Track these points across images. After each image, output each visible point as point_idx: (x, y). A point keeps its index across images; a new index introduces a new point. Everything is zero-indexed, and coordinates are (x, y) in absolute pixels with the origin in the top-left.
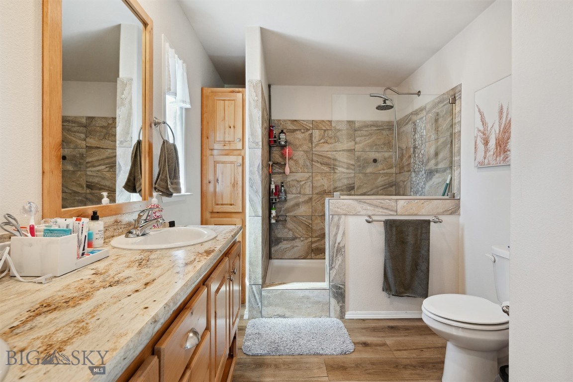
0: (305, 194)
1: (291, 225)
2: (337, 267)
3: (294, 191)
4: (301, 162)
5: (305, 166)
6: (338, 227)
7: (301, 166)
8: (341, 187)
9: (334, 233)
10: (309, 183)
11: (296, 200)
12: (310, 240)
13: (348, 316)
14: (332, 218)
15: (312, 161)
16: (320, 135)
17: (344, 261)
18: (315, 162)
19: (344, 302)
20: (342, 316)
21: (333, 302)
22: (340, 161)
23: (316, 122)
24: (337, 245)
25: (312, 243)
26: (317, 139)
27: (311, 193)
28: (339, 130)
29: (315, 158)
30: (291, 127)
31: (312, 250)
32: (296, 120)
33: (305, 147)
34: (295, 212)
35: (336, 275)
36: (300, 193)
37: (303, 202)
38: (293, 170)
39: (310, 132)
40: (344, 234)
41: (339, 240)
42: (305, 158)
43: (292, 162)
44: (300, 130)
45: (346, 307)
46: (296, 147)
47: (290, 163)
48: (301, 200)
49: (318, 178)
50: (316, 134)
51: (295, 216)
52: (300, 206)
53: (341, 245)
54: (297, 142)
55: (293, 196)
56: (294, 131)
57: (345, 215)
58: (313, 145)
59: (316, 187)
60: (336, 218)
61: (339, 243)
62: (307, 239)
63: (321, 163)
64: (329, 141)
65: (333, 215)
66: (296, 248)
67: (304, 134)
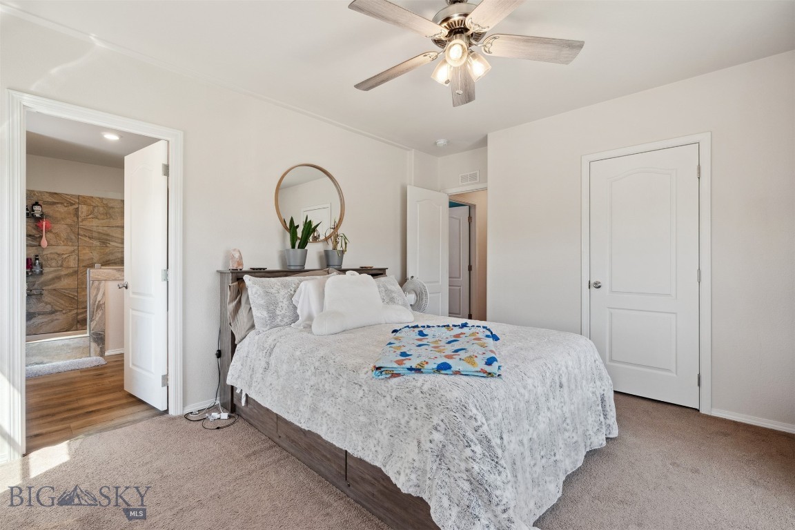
0: (68, 268)
1: (49, 299)
2: (97, 319)
3: (54, 264)
4: (64, 235)
5: (68, 239)
6: (98, 289)
7: (63, 239)
8: (115, 260)
9: (94, 295)
10: (74, 256)
11: (57, 273)
12: (75, 311)
13: (107, 354)
14: (93, 283)
15: (78, 234)
16: (88, 211)
17: (104, 314)
18: (82, 236)
19: (104, 344)
20: (102, 354)
21: (93, 345)
22: (112, 236)
23: (84, 197)
24: (97, 302)
25: (77, 314)
26: (84, 214)
27: (76, 266)
28: (112, 208)
29: (81, 232)
30: (50, 199)
31: (78, 322)
32: (56, 193)
33: (69, 221)
34: (55, 285)
35: (96, 325)
36: (61, 266)
37: (66, 275)
38: (52, 242)
39: (76, 206)
40: (104, 294)
41: (99, 299)
42: (69, 231)
43: (50, 235)
44: (62, 203)
45: (106, 348)
46: (57, 221)
47: (48, 236)
48: (63, 273)
49: (87, 251)
50: (84, 209)
51: (55, 290)
52: (62, 279)
53: (101, 303)
54: (58, 215)
55: (52, 269)
56: (54, 203)
57: (105, 280)
58: (80, 220)
59: (83, 260)
60: (96, 283)
61: (99, 302)
62: (70, 311)
63: (89, 237)
64: (99, 217)
65: (93, 281)
66: (55, 322)
67: (66, 208)
